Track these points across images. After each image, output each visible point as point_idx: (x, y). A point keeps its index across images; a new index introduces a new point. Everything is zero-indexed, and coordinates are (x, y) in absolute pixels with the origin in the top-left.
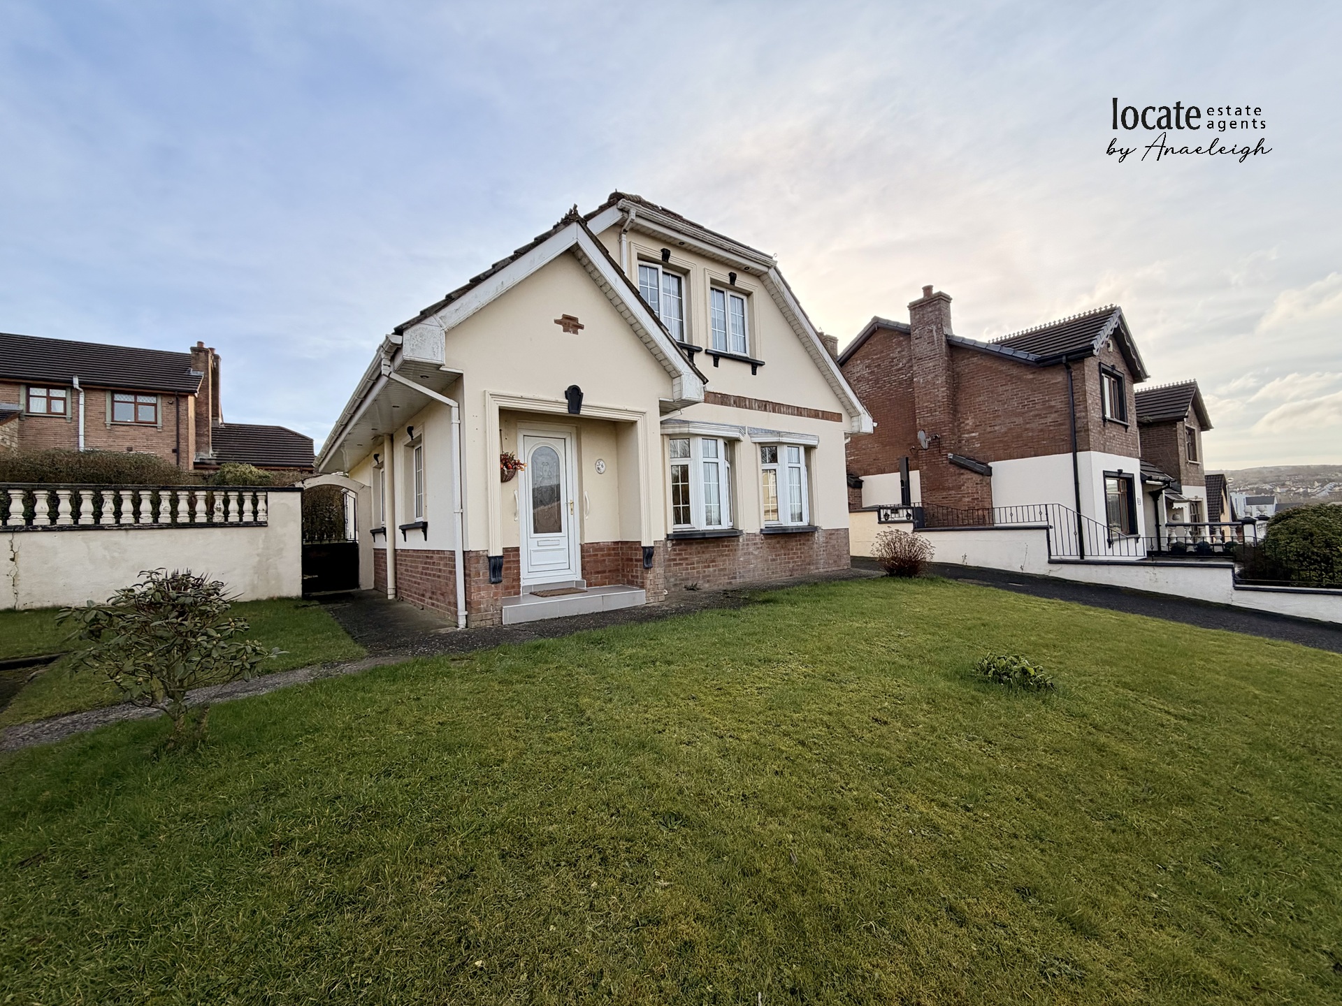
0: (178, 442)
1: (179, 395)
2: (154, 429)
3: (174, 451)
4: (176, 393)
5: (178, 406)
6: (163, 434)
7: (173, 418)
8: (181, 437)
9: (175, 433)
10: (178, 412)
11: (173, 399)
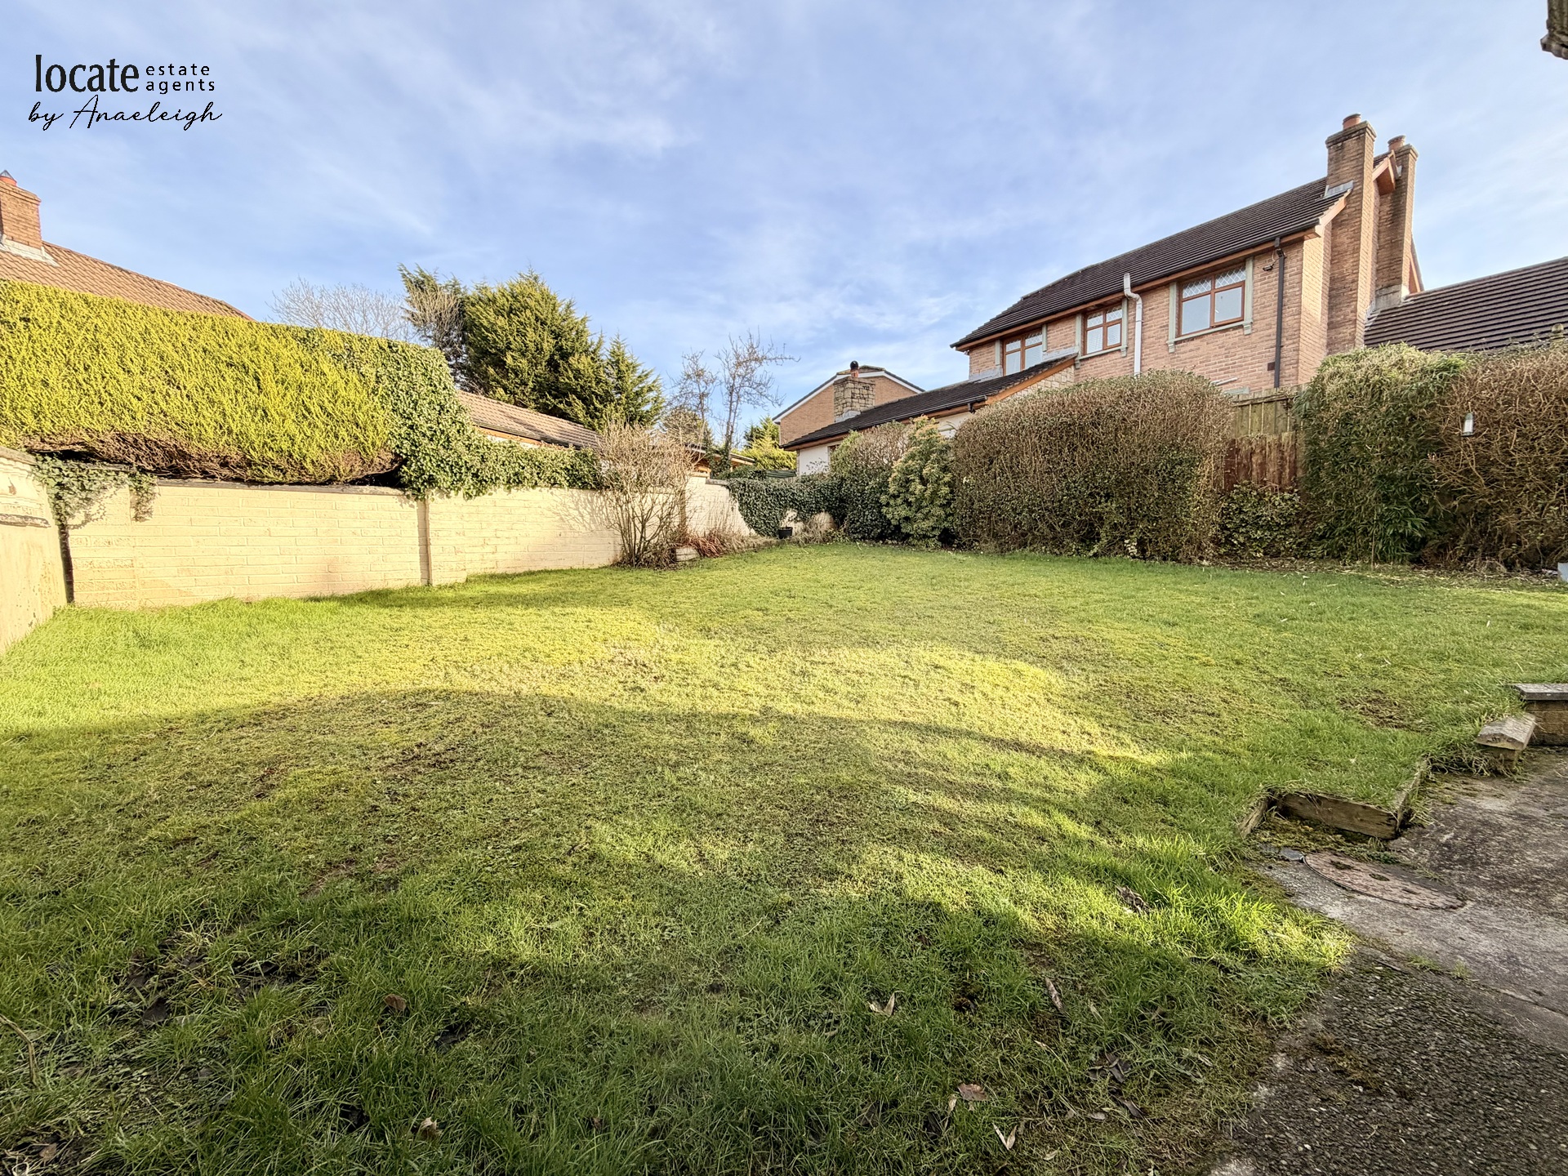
0: (1279, 346)
1: (1282, 245)
2: (1238, 332)
3: (1271, 367)
4: (1277, 243)
5: (1283, 269)
6: (1254, 338)
7: (1272, 299)
8: (1285, 334)
9: (1274, 329)
10: (1282, 281)
11: (1274, 259)
